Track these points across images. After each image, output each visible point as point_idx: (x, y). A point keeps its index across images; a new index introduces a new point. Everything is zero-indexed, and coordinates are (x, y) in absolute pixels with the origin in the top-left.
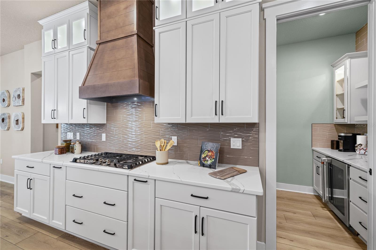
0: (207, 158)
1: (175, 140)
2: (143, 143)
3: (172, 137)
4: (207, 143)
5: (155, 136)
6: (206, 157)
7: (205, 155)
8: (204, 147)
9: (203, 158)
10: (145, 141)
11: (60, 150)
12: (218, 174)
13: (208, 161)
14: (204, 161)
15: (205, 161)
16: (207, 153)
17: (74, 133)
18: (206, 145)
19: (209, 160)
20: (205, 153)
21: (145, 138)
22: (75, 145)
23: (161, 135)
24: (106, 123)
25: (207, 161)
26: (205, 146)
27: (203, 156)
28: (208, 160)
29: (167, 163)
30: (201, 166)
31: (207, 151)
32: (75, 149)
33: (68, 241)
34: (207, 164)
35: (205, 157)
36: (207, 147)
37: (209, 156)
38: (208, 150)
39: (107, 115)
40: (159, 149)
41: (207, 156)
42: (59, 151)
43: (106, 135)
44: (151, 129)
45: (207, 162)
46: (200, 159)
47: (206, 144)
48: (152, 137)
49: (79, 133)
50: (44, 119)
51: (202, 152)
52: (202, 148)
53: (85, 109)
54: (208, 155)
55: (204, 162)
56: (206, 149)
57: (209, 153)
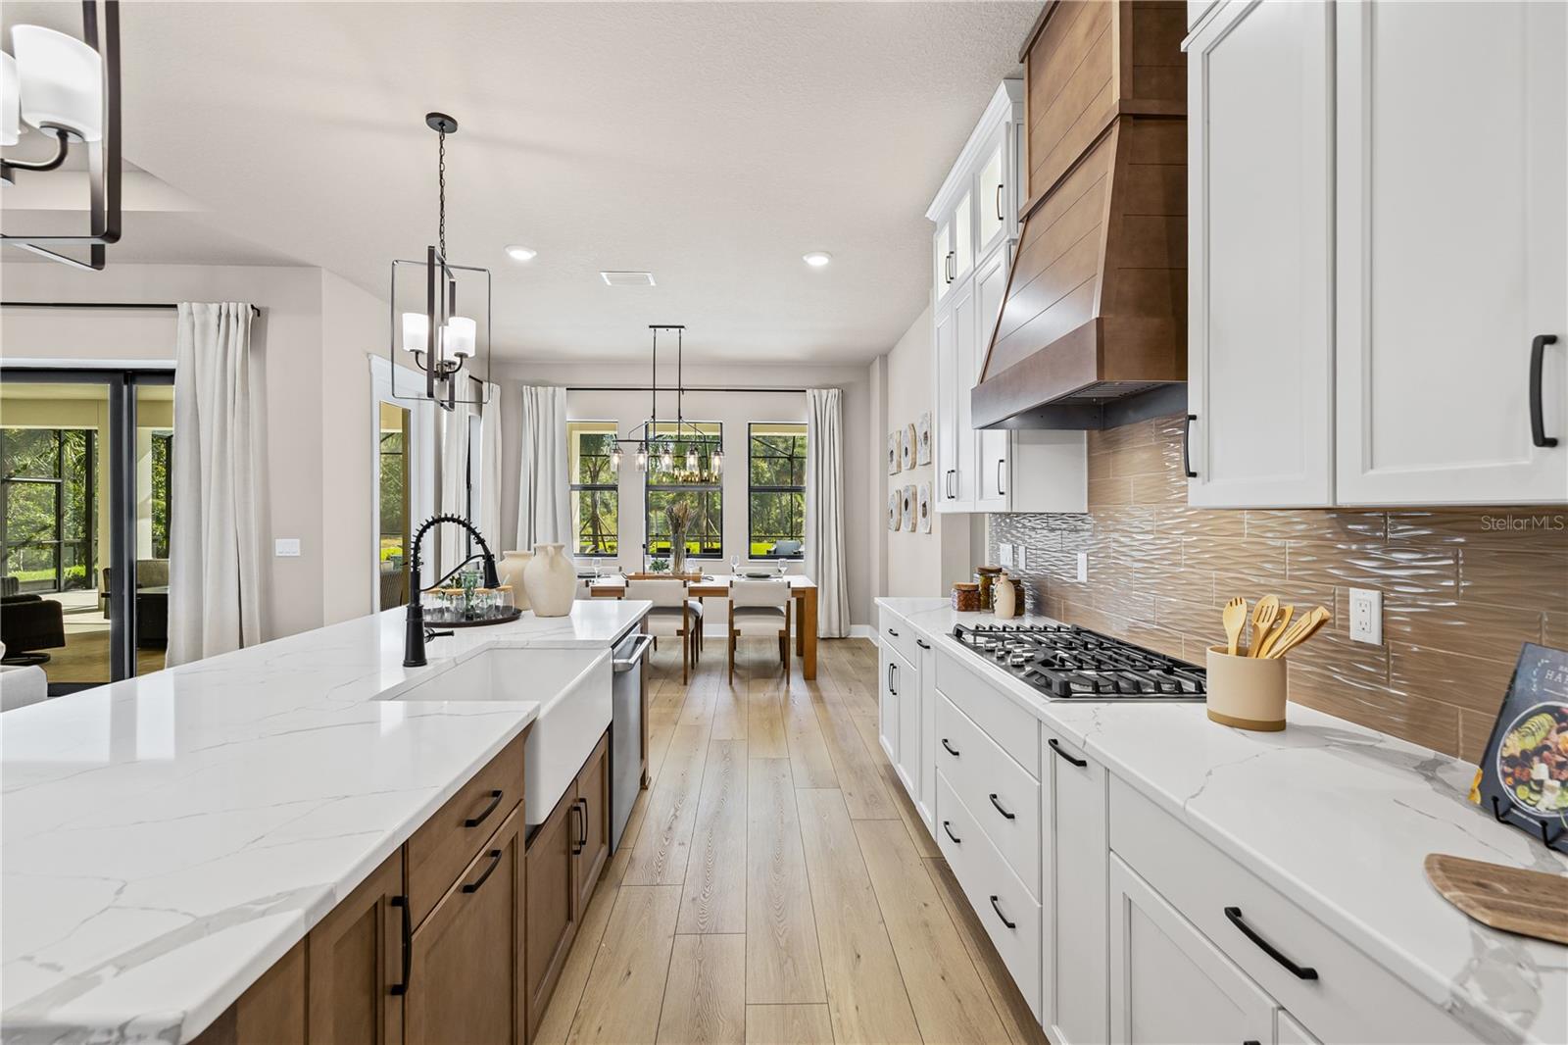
0: (1540, 771)
1: (1367, 610)
2: (1210, 607)
3: (1351, 589)
4: (1561, 657)
5: (1262, 581)
6: (1536, 759)
7: (1530, 744)
8: (1530, 683)
9: (1511, 761)
10: (1219, 600)
11: (962, 598)
12: (1498, 886)
13: (1540, 792)
14: (1510, 779)
15: (1518, 782)
16: (1549, 732)
18: (1550, 675)
19: (1549, 782)
20: (1528, 724)
21: (1216, 584)
23: (1292, 577)
24: (1088, 511)
25: (1532, 790)
26: (1541, 676)
27: (1513, 744)
28: (1540, 783)
29: (1278, 726)
30: (1484, 808)
31: (1545, 719)
32: (998, 601)
33: (940, 880)
34: (1530, 810)
35: (1525, 759)
36: (1557, 688)
37: (1560, 754)
38: (1557, 709)
40: (1232, 646)
41: (1539, 751)
43: (1087, 560)
44: (1245, 539)
45: (1535, 797)
46: (1487, 761)
47: (1554, 667)
48: (1250, 583)
49: (1023, 548)
50: (939, 500)
51: (1507, 712)
52: (1519, 685)
53: (1002, 461)
54: (1547, 748)
55: (1513, 788)
56: (1541, 701)
57: (1560, 731)
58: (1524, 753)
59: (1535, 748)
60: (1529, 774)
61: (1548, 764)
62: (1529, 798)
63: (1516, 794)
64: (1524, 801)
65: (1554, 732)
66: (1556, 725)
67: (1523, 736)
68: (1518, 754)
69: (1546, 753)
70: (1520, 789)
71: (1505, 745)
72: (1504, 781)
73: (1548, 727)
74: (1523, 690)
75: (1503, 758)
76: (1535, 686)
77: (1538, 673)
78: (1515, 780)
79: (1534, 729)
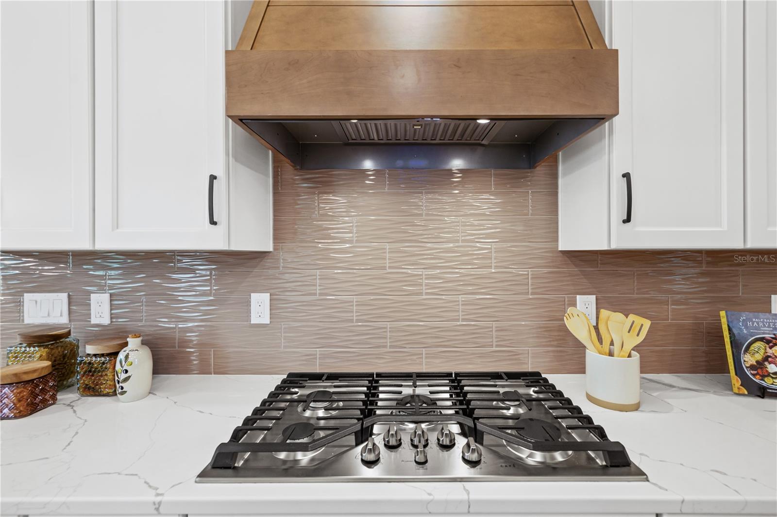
0: (772, 368)
1: (589, 307)
2: (457, 324)
3: (578, 296)
4: (751, 315)
5: (509, 298)
6: (766, 363)
7: (759, 357)
8: (741, 329)
10: (465, 318)
11: (25, 394)
14: (758, 376)
15: (763, 377)
16: (766, 349)
17: (69, 296)
18: (750, 324)
20: (752, 349)
21: (463, 305)
22: (127, 357)
23: (534, 291)
24: (275, 249)
26: (747, 327)
27: (749, 359)
30: (751, 394)
31: (759, 344)
32: (126, 379)
36: (756, 328)
38: (764, 338)
39: (274, 216)
41: (766, 359)
42: (19, 401)
43: (271, 300)
44: (492, 270)
46: (739, 372)
47: (749, 320)
48: (496, 301)
49: (106, 297)
51: (736, 346)
54: (769, 357)
55: (762, 380)
56: (752, 337)
57: (771, 348)
58: (757, 362)
59: (762, 358)
60: (767, 371)
61: (774, 364)
62: (774, 382)
63: (766, 382)
64: (772, 384)
65: (768, 349)
66: (767, 346)
67: (752, 354)
68: (755, 363)
69: (770, 359)
70: (766, 379)
71: (745, 361)
72: (755, 378)
73: (763, 347)
74: (739, 333)
75: (747, 367)
76: (745, 330)
77: (742, 324)
78: (761, 376)
79: (756, 350)
